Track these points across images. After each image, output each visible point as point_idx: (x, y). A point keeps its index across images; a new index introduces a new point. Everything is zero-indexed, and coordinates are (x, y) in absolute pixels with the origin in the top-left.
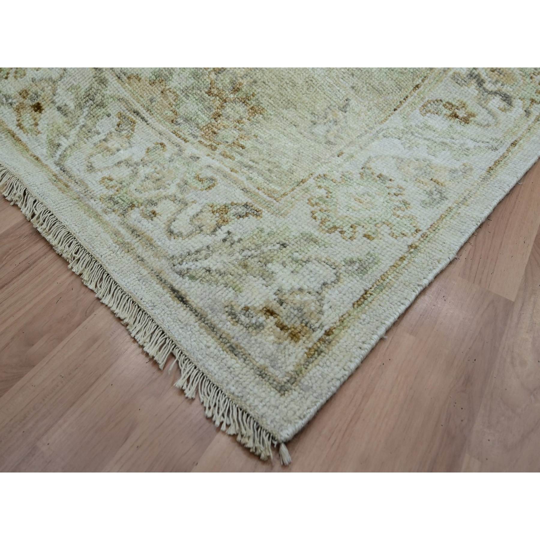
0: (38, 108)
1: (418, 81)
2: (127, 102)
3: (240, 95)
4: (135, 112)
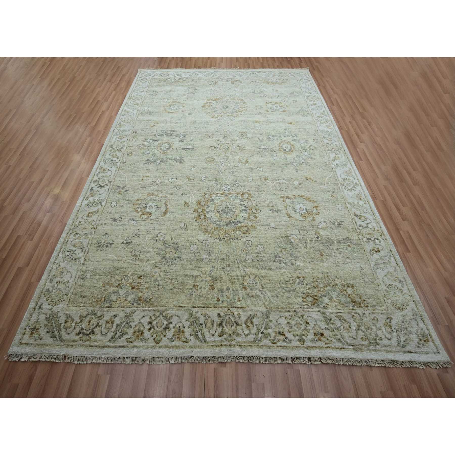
0: (322, 335)
1: (363, 250)
2: (333, 312)
3: (346, 286)
4: (338, 313)
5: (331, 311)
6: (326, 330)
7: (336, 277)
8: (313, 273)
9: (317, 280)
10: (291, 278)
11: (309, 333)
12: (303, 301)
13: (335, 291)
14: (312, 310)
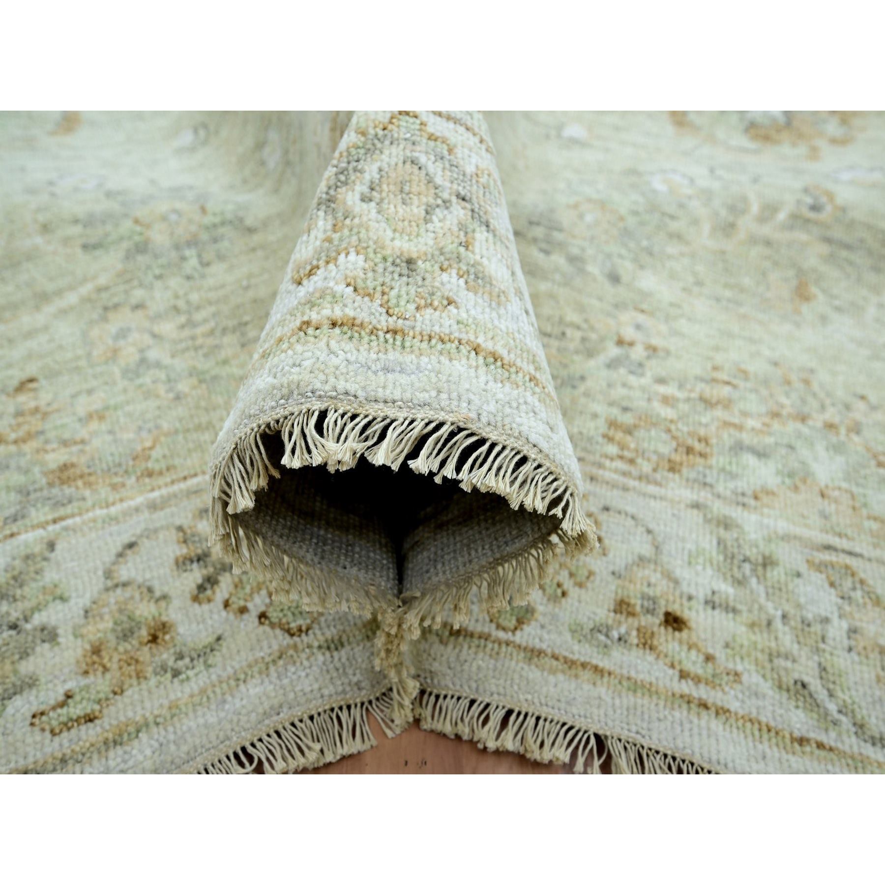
0: (675, 622)
2: (798, 538)
4: (828, 548)
5: (782, 526)
6: (711, 603)
7: (863, 398)
8: (717, 349)
9: (735, 381)
10: (578, 328)
11: (580, 585)
12: (605, 436)
13: (838, 449)
14: (651, 489)
